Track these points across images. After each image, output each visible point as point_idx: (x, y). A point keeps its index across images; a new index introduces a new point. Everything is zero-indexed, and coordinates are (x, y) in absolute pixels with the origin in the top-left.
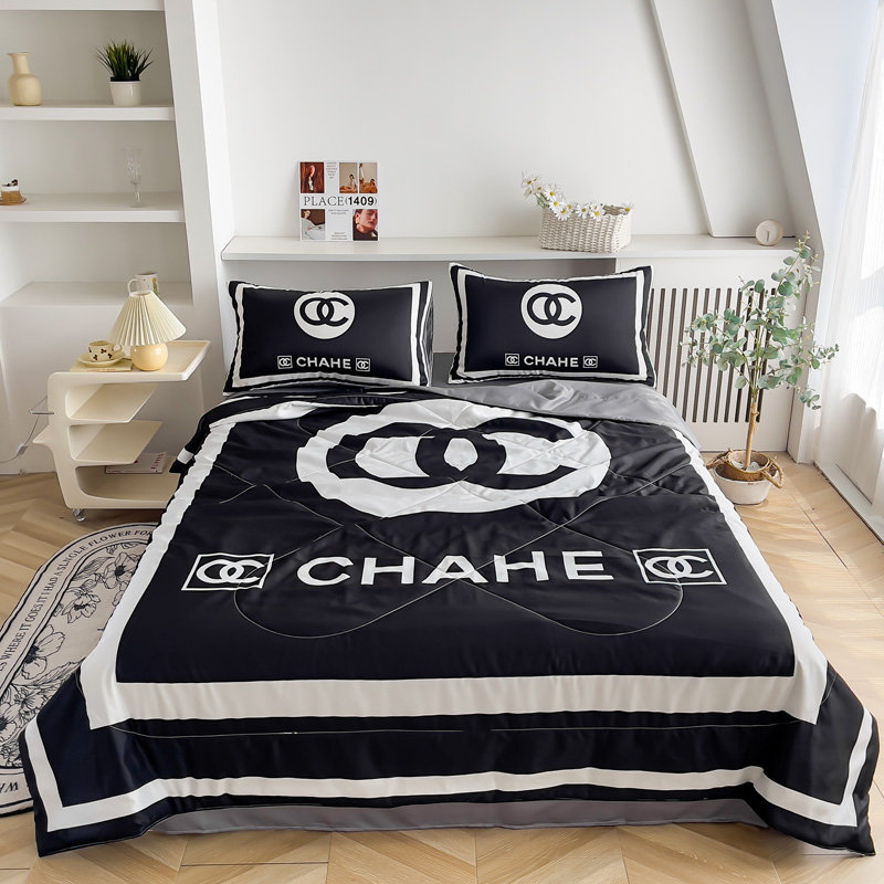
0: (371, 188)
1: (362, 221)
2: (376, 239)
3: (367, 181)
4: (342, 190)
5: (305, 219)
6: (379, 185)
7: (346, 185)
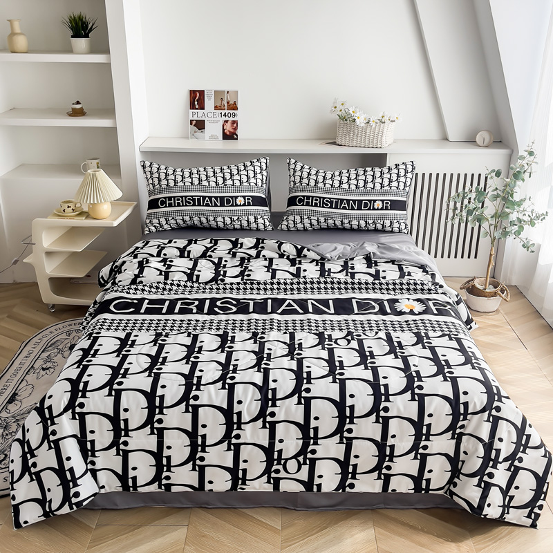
3: (231, 102)
6: (239, 106)
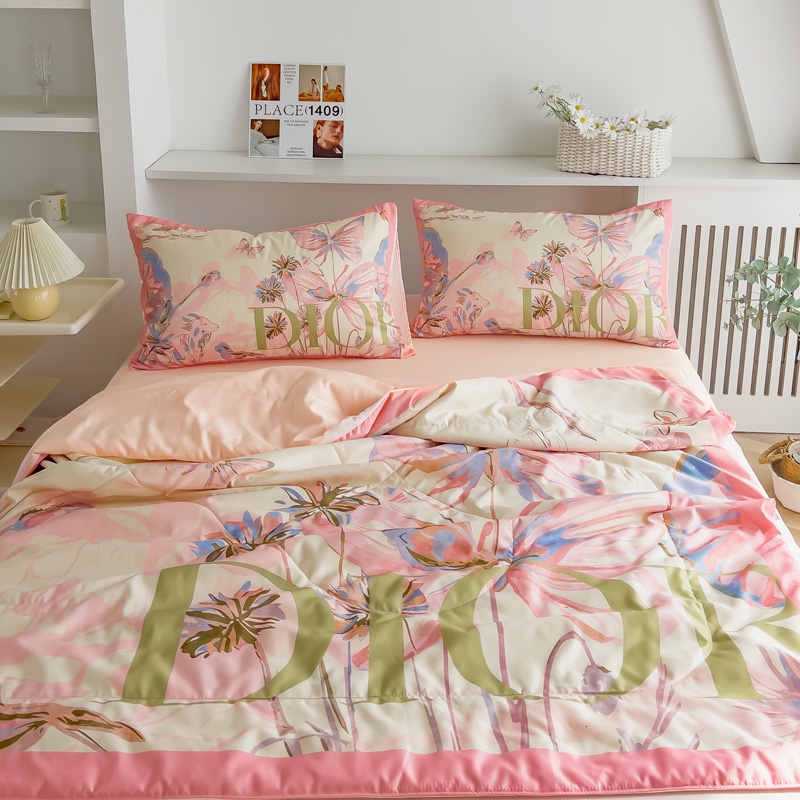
0: (337, 94)
1: (325, 135)
2: (341, 156)
3: (332, 87)
4: (302, 97)
5: (255, 131)
6: (347, 93)
7: (307, 92)
